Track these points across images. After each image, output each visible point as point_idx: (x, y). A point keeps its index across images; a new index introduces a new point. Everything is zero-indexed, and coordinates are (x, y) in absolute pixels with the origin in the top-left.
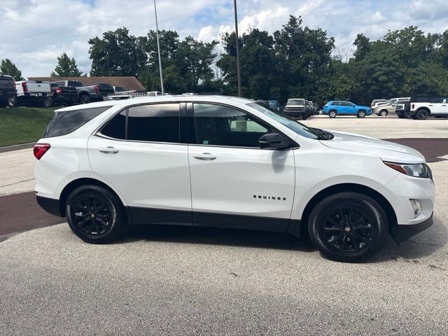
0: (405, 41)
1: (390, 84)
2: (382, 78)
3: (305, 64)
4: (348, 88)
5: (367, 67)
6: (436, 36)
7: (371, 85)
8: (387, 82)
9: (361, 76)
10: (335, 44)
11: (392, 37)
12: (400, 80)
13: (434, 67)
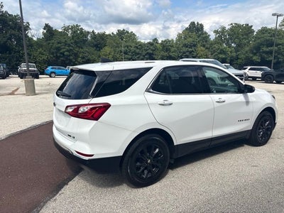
0: (74, 32)
1: (71, 57)
2: (66, 53)
3: (10, 39)
4: (45, 57)
5: (56, 45)
6: (88, 32)
7: (60, 57)
8: (69, 56)
9: (52, 50)
10: (30, 27)
11: (66, 29)
12: (76, 55)
13: (92, 49)
